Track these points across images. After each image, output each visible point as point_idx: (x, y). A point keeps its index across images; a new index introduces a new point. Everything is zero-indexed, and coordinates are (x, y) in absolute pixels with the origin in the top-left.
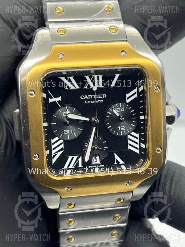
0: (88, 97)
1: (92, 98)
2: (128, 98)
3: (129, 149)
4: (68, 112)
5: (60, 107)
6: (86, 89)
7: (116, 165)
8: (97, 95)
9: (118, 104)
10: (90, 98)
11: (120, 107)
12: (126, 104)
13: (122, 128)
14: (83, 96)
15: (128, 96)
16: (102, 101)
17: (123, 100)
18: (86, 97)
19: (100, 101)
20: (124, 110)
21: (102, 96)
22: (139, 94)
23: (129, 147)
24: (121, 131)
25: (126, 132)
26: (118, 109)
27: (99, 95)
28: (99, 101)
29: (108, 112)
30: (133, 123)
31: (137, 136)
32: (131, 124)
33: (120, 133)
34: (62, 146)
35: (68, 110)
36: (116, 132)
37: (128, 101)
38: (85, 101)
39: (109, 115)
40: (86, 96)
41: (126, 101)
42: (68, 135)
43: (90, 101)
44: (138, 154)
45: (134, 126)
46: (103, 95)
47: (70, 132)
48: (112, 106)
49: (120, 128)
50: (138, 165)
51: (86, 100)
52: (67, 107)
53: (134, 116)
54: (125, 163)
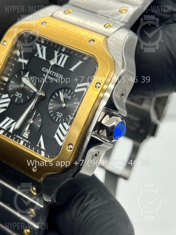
7: (37, 147)
12: (74, 94)
14: (45, 69)
21: (59, 76)
23: (56, 136)
24: (58, 118)
28: (55, 79)
29: (56, 93)
31: (67, 127)
36: (53, 116)
38: (44, 75)
39: (56, 96)
46: (61, 75)
48: (62, 88)
49: (58, 114)
51: (46, 73)
54: (45, 149)
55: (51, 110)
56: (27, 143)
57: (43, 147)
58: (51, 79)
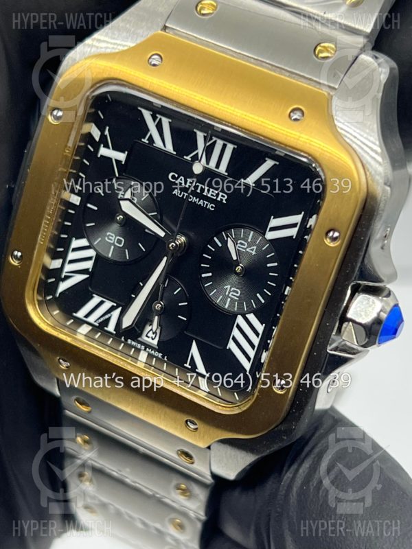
2: (272, 229)
3: (229, 350)
5: (117, 175)
6: (186, 162)
7: (187, 368)
9: (248, 231)
11: (249, 240)
12: (264, 242)
13: (234, 291)
14: (176, 176)
15: (274, 222)
16: (212, 207)
18: (181, 180)
19: (207, 205)
20: (254, 253)
23: (232, 346)
24: (229, 300)
25: (240, 306)
26: (241, 243)
28: (206, 202)
29: (215, 239)
30: (263, 295)
31: (260, 328)
32: (258, 295)
33: (224, 300)
34: (89, 265)
36: (216, 295)
37: (270, 236)
39: (215, 245)
40: (183, 178)
41: (264, 234)
42: (112, 247)
44: (245, 370)
45: (263, 302)
47: (119, 242)
48: (230, 228)
49: (230, 291)
50: (237, 398)
53: (272, 279)
55: (208, 279)
56: (157, 358)
57: (201, 368)
58: (195, 202)
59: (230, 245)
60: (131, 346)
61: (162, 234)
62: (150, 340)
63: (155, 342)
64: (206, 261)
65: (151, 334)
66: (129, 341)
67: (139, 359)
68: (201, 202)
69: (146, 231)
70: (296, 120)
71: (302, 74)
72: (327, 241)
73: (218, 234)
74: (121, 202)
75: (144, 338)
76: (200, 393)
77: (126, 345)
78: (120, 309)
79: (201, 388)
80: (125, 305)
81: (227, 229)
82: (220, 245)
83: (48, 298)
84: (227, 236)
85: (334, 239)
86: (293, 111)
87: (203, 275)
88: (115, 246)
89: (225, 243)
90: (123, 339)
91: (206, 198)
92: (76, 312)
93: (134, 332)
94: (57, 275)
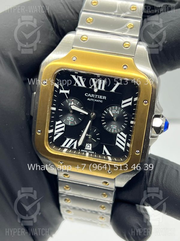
0: (91, 96)
1: (94, 97)
2: (123, 104)
3: (117, 145)
4: (72, 103)
5: (67, 98)
6: (90, 89)
7: (104, 154)
8: (99, 96)
9: (115, 107)
10: (93, 97)
11: (116, 109)
12: (121, 109)
13: (114, 126)
14: (88, 94)
15: (123, 102)
16: (102, 101)
17: (119, 104)
20: (118, 113)
21: (103, 97)
22: (133, 102)
23: (117, 144)
24: (113, 129)
25: (117, 131)
26: (113, 111)
27: (100, 96)
28: (99, 100)
29: (105, 111)
30: (124, 125)
31: (125, 136)
32: (122, 126)
33: (111, 130)
34: (63, 129)
35: (73, 102)
36: (109, 129)
37: (123, 106)
38: (88, 99)
39: (105, 113)
41: (121, 106)
42: (70, 121)
43: (92, 99)
44: (123, 151)
45: (124, 127)
47: (72, 119)
48: (109, 107)
49: (113, 127)
50: (122, 160)
51: (89, 97)
52: (73, 99)
53: (126, 120)
54: (111, 155)
55: (105, 125)
56: (92, 154)
57: (108, 153)
58: (95, 101)
59: (110, 112)
60: (83, 152)
61: (87, 113)
62: (88, 149)
63: (90, 149)
64: (103, 119)
65: (88, 146)
66: (82, 150)
67: (86, 155)
68: (98, 101)
69: (81, 114)
70: (125, 69)
71: (122, 54)
72: (144, 104)
73: (105, 110)
74: (71, 106)
75: (86, 148)
76: (109, 161)
77: (81, 152)
78: (77, 141)
79: (109, 159)
80: (78, 139)
81: (108, 107)
82: (107, 113)
83: (50, 143)
84: (109, 110)
85: (146, 103)
86: (124, 66)
87: (103, 124)
88: (71, 121)
89: (108, 112)
90: (79, 150)
91: (99, 99)
92: (61, 145)
93: (82, 147)
94: (53, 135)
